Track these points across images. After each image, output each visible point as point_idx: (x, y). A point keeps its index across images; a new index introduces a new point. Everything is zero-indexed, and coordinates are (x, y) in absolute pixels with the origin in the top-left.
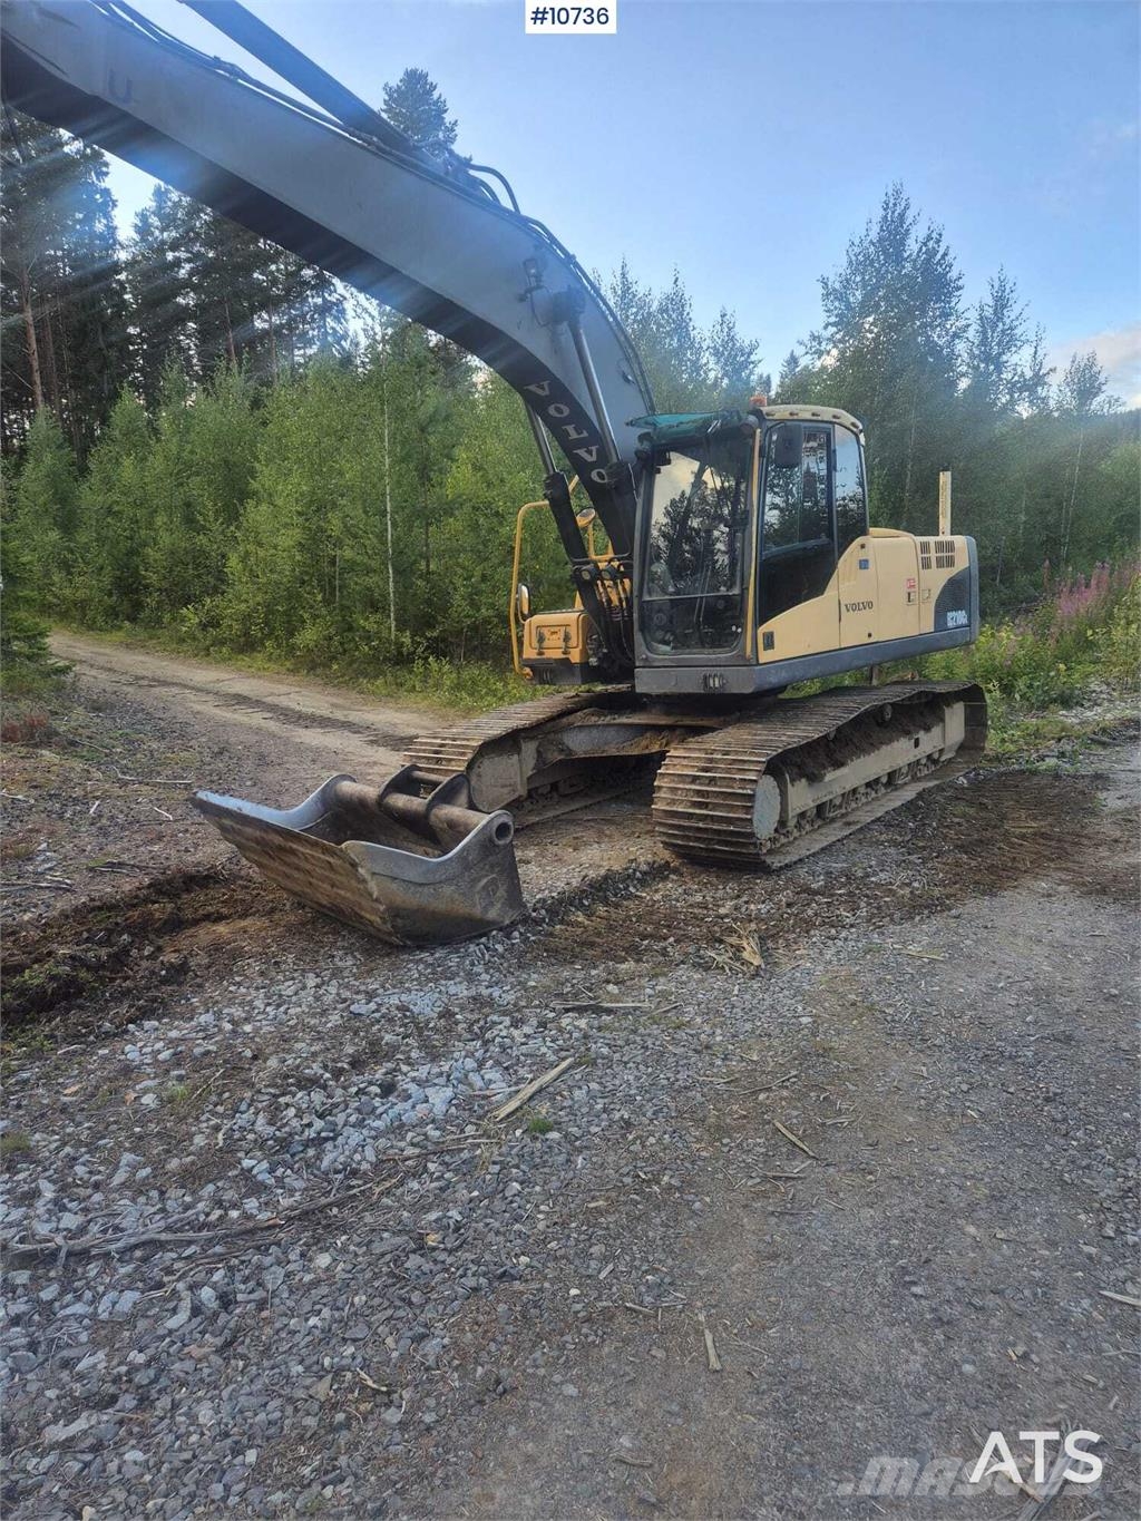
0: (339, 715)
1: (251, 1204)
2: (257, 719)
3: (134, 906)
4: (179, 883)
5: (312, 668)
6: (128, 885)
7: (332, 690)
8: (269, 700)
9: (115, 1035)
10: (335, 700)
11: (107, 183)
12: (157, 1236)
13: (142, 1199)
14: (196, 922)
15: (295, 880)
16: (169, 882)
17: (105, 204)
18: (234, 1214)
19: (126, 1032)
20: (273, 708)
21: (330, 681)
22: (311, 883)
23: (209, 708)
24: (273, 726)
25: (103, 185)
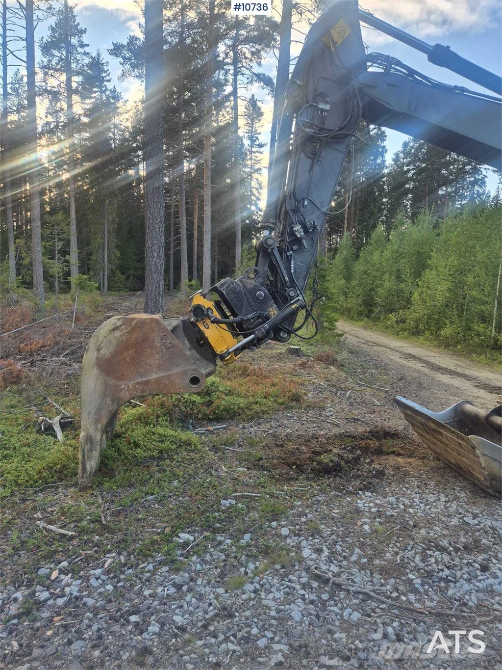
0: (460, 370)
1: (412, 597)
2: (418, 366)
3: (362, 439)
4: (381, 433)
5: (447, 346)
6: (360, 429)
7: (457, 358)
8: (424, 358)
9: (354, 494)
10: (457, 362)
11: (385, 144)
12: (369, 592)
13: (363, 572)
14: (388, 454)
15: (438, 446)
16: (377, 432)
17: (383, 152)
18: (404, 598)
19: (358, 494)
20: (426, 362)
21: (456, 354)
22: (446, 450)
23: (397, 358)
24: (426, 371)
25: (383, 145)
